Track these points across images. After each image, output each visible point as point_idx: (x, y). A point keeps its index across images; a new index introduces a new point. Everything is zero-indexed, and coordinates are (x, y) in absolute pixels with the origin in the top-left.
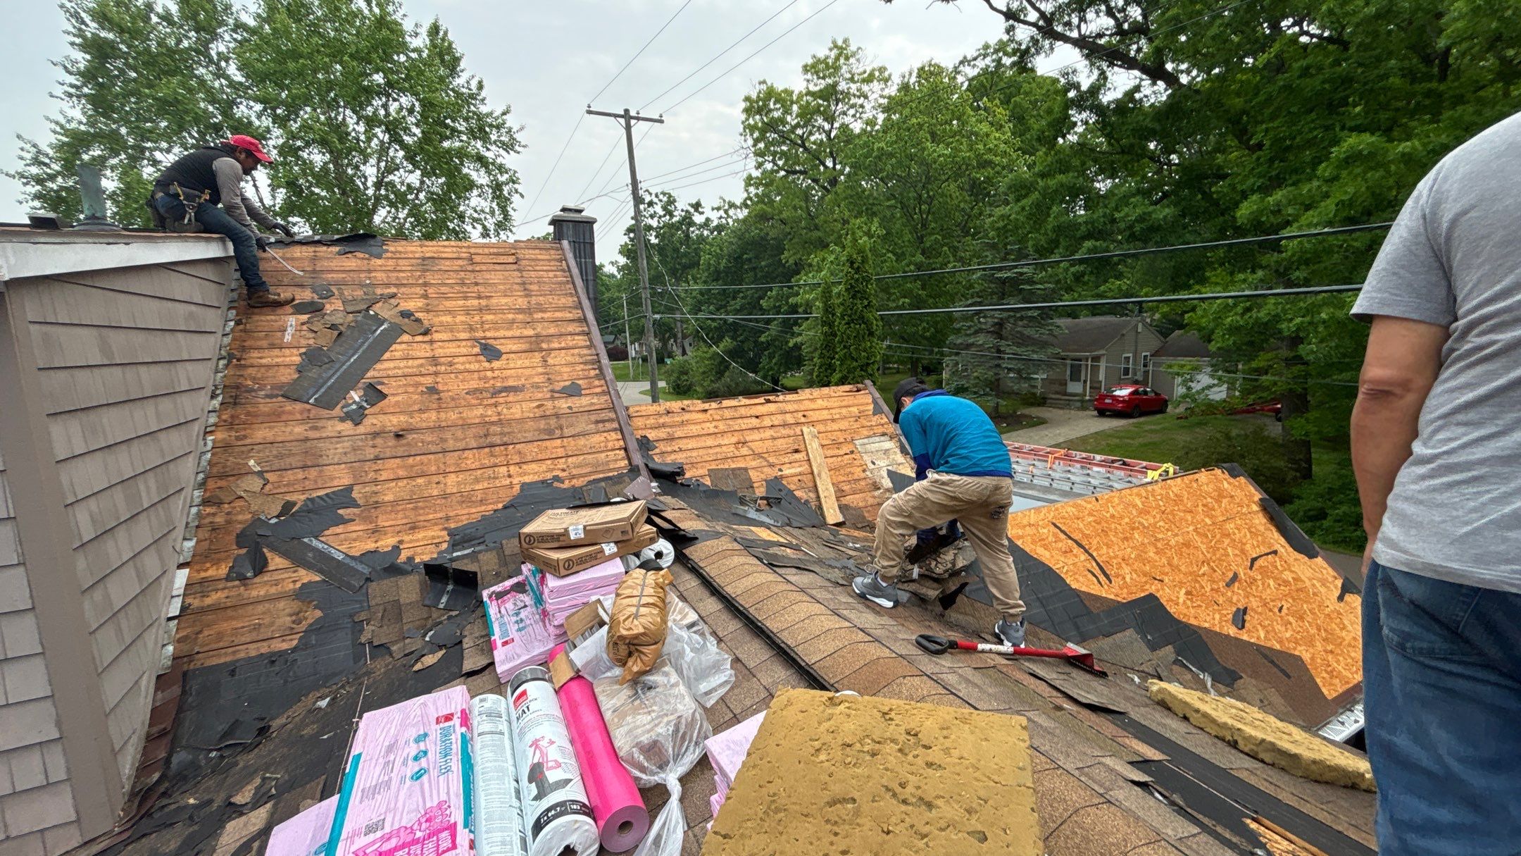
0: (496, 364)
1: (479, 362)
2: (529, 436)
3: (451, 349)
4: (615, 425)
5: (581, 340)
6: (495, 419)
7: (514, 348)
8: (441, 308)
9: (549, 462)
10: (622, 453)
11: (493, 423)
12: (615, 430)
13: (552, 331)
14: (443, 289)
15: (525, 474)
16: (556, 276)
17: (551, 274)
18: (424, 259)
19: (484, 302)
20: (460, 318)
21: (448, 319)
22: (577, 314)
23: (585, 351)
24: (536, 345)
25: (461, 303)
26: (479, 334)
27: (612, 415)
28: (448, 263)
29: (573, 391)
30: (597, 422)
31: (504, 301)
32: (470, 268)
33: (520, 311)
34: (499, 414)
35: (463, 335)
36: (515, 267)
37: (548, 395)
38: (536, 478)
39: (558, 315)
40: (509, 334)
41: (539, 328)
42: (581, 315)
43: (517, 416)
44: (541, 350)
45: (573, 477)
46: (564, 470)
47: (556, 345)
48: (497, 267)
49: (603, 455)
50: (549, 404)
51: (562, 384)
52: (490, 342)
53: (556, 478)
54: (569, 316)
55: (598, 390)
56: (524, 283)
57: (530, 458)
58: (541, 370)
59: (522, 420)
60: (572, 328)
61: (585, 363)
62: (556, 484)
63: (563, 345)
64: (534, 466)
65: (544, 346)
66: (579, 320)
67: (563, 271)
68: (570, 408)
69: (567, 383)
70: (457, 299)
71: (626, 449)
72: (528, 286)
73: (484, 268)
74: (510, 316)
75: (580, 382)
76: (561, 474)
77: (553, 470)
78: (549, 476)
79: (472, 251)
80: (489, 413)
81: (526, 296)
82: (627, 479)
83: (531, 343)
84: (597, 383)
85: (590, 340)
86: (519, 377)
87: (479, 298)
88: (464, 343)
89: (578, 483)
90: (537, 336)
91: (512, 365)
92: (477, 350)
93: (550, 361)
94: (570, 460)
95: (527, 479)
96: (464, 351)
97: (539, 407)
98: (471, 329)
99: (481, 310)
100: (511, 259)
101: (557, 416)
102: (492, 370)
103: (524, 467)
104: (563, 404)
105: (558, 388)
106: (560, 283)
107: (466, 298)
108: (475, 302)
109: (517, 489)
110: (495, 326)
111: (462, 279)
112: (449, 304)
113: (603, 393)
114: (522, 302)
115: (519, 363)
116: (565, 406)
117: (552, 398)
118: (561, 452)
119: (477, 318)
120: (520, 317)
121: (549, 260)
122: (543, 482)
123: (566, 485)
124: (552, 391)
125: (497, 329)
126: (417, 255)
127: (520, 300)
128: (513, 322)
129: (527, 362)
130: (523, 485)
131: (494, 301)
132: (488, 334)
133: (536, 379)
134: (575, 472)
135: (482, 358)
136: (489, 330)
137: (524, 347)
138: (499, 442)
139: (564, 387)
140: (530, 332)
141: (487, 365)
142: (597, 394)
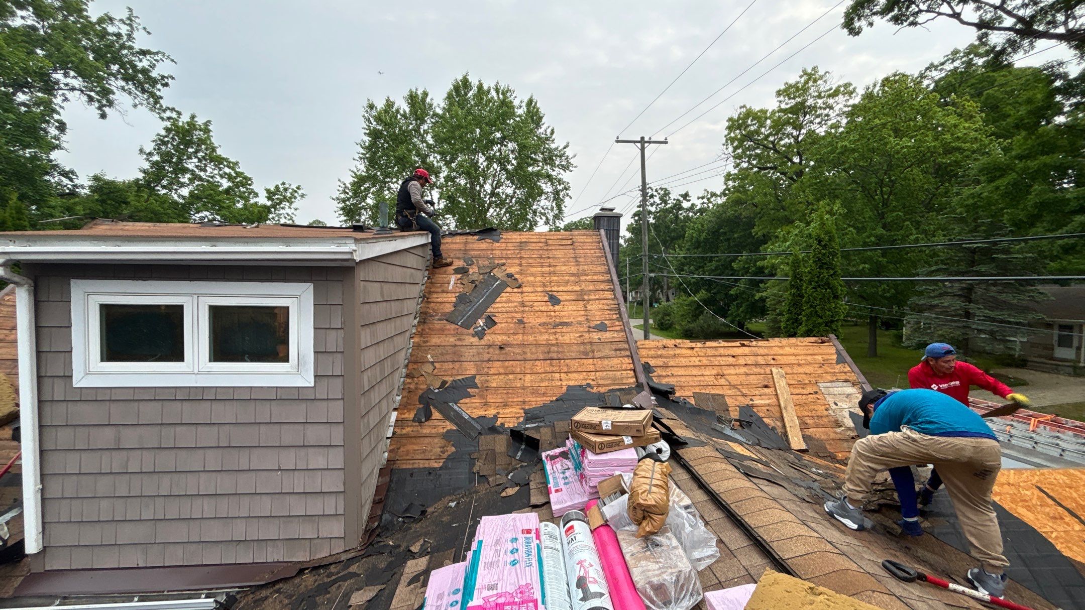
0: (557, 308)
1: (547, 306)
2: (573, 355)
3: (533, 297)
4: (628, 353)
5: (609, 295)
6: (554, 342)
7: (568, 298)
8: (529, 272)
9: (585, 373)
10: (632, 372)
11: (553, 345)
12: (628, 356)
13: (591, 288)
14: (530, 261)
15: (570, 380)
16: (595, 253)
17: (592, 251)
18: (521, 243)
19: (552, 269)
20: (539, 279)
21: (531, 279)
22: (607, 277)
23: (611, 302)
24: (580, 297)
25: (539, 269)
26: (548, 289)
27: (626, 346)
28: (534, 245)
29: (602, 328)
30: (616, 350)
31: (564, 268)
32: (545, 248)
33: (573, 275)
34: (557, 339)
35: (539, 289)
36: (571, 247)
37: (586, 330)
38: (576, 383)
39: (595, 277)
40: (565, 289)
41: (583, 286)
42: (609, 278)
43: (567, 342)
44: (584, 300)
45: (599, 386)
46: (593, 380)
47: (592, 297)
48: (561, 247)
49: (619, 373)
50: (587, 335)
51: (595, 323)
52: (555, 294)
53: (589, 385)
54: (602, 278)
55: (618, 328)
56: (576, 257)
57: (573, 370)
58: (583, 313)
59: (570, 345)
60: (603, 286)
61: (610, 310)
62: (588, 389)
63: (597, 297)
64: (575, 375)
65: (586, 297)
66: (608, 281)
67: (600, 249)
68: (599, 339)
69: (599, 322)
70: (537, 267)
71: (634, 371)
72: (578, 259)
73: (553, 248)
74: (567, 278)
75: (606, 322)
76: (592, 383)
77: (586, 379)
78: (584, 383)
79: (547, 237)
80: (551, 338)
81: (577, 265)
82: (634, 392)
83: (578, 295)
84: (617, 323)
85: (615, 295)
86: (569, 317)
87: (550, 266)
88: (540, 294)
89: (602, 390)
90: (582, 291)
91: (566, 309)
92: (546, 298)
93: (589, 307)
94: (598, 373)
95: (572, 383)
96: (539, 299)
97: (580, 336)
98: (544, 286)
99: (550, 274)
100: (569, 242)
101: (591, 343)
102: (554, 311)
103: (570, 375)
104: (595, 336)
105: (592, 325)
106: (598, 257)
107: (542, 266)
108: (547, 269)
109: (564, 389)
110: (558, 284)
111: (541, 255)
112: (533, 270)
113: (621, 330)
114: (574, 269)
115: (570, 308)
116: (597, 337)
117: (589, 332)
118: (592, 368)
119: (548, 279)
120: (573, 278)
121: (592, 242)
122: (580, 386)
123: (595, 390)
124: (589, 327)
125: (558, 286)
126: (518, 241)
127: (573, 268)
128: (568, 282)
129: (575, 308)
130: (569, 387)
131: (558, 268)
132: (554, 289)
133: (580, 319)
134: (600, 382)
135: (549, 303)
136: (554, 286)
137: (573, 297)
138: (556, 357)
139: (597, 325)
140: (578, 288)
141: (551, 308)
142: (617, 331)
